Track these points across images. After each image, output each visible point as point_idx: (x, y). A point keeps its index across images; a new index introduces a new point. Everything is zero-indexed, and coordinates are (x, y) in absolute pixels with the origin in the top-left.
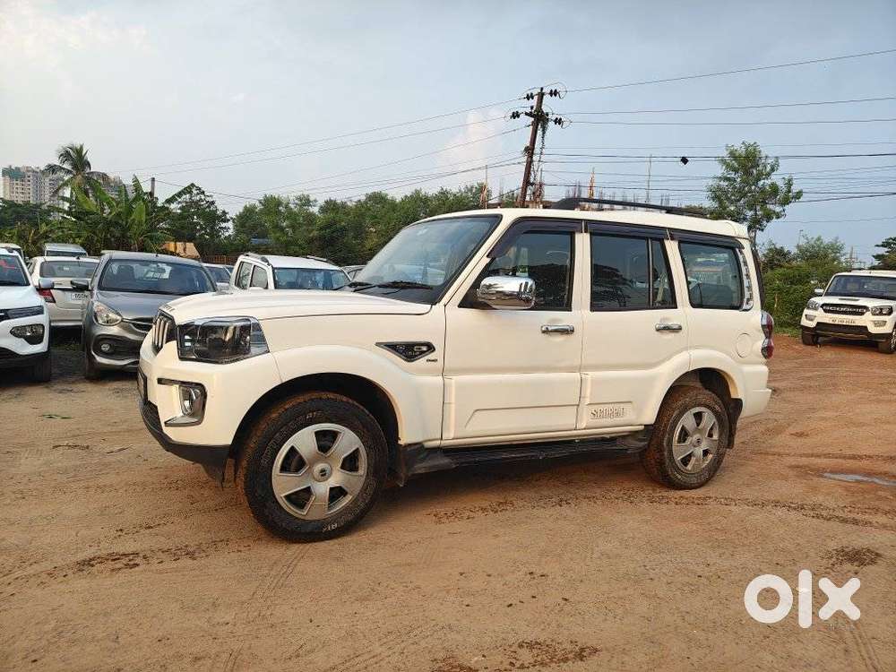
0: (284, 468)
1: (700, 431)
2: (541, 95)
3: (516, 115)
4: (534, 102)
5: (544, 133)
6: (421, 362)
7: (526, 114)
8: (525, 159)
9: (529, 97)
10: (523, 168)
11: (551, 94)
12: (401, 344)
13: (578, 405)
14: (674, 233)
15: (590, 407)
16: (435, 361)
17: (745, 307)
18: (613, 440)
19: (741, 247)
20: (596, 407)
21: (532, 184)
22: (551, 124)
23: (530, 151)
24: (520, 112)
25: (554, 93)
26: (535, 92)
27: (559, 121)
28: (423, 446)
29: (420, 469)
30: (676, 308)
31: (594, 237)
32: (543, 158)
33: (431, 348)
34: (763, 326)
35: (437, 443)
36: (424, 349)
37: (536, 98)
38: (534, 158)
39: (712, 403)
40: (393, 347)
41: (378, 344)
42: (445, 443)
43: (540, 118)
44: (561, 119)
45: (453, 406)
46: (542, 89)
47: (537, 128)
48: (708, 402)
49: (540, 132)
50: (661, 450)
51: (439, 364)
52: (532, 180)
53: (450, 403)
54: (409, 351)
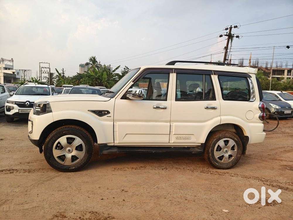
0: (56, 148)
1: (227, 147)
2: (231, 28)
3: (221, 36)
4: (228, 31)
5: (232, 41)
6: (105, 117)
7: (225, 35)
8: (224, 51)
9: (226, 29)
10: (224, 54)
11: (235, 27)
12: (97, 111)
13: (170, 134)
14: (216, 72)
15: (175, 135)
16: (110, 117)
17: (251, 100)
18: (189, 148)
19: (250, 77)
20: (177, 136)
21: (227, 60)
22: (235, 38)
23: (226, 48)
24: (223, 35)
25: (236, 27)
26: (229, 27)
27: (238, 37)
28: (107, 145)
29: (105, 152)
30: (216, 100)
31: (178, 75)
32: (231, 50)
33: (108, 112)
34: (260, 108)
35: (113, 144)
36: (106, 112)
37: (229, 29)
38: (228, 50)
39: (233, 137)
40: (94, 112)
41: (88, 111)
42: (115, 144)
43: (230, 36)
44: (238, 36)
45: (117, 132)
46: (231, 26)
47: (229, 40)
48: (231, 136)
49: (230, 41)
50: (208, 153)
51: (112, 118)
52: (227, 59)
53: (116, 131)
54: (100, 113)
